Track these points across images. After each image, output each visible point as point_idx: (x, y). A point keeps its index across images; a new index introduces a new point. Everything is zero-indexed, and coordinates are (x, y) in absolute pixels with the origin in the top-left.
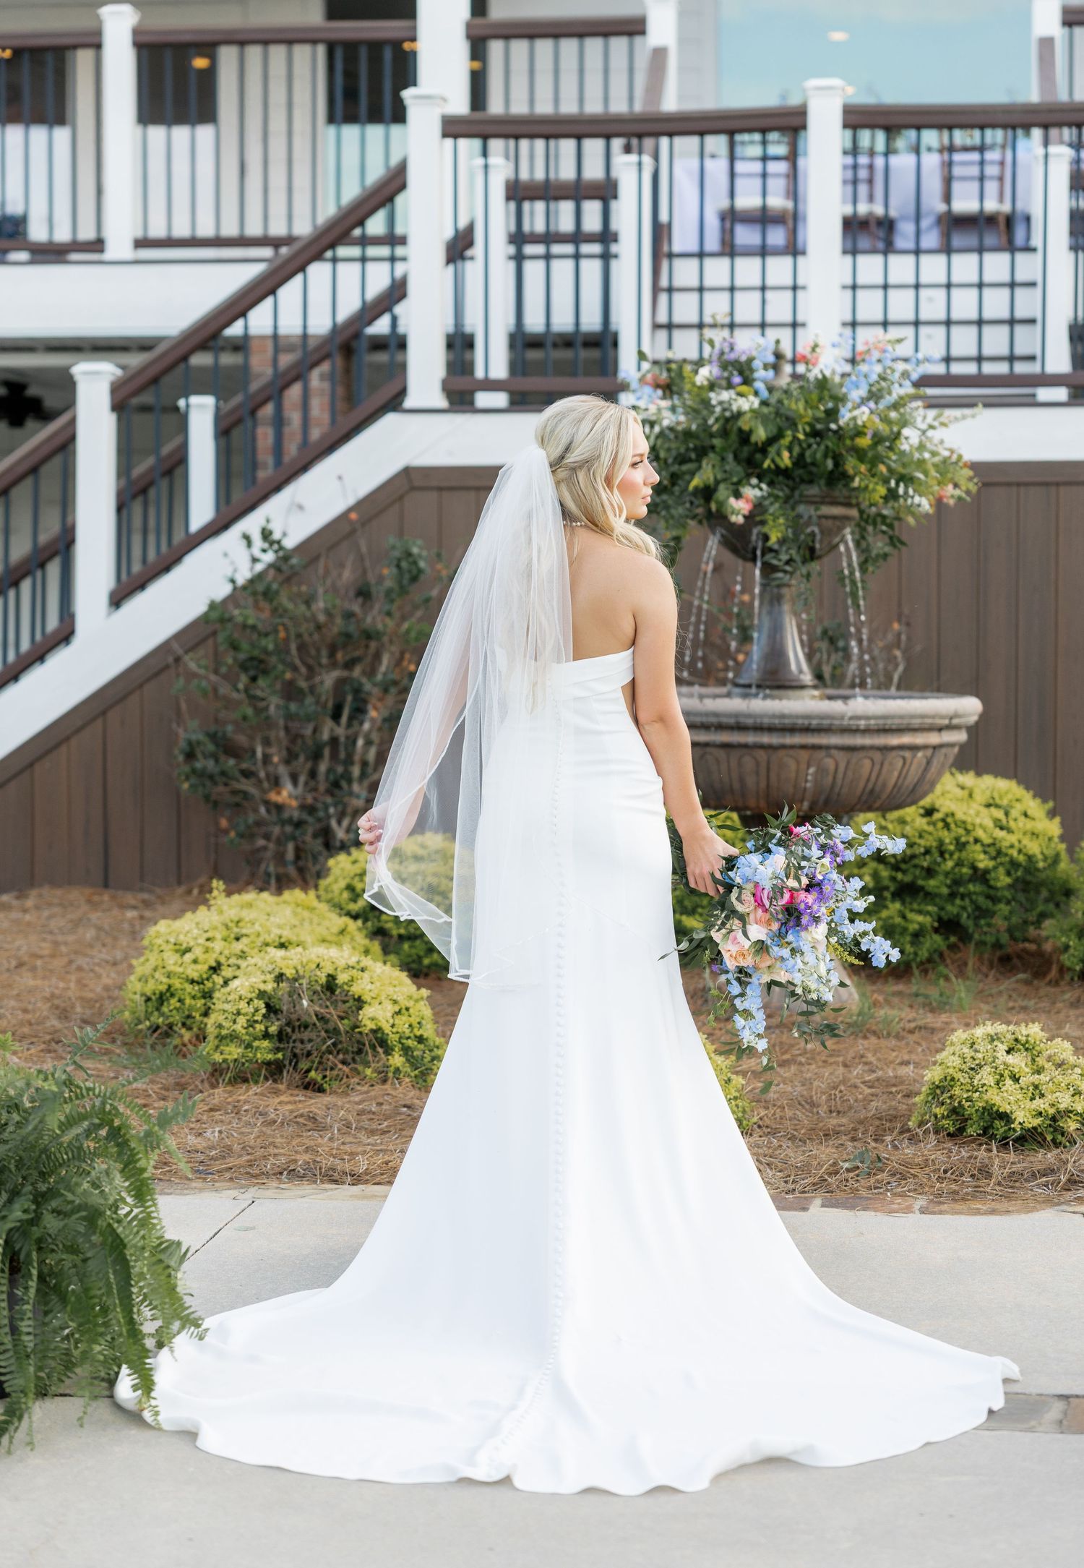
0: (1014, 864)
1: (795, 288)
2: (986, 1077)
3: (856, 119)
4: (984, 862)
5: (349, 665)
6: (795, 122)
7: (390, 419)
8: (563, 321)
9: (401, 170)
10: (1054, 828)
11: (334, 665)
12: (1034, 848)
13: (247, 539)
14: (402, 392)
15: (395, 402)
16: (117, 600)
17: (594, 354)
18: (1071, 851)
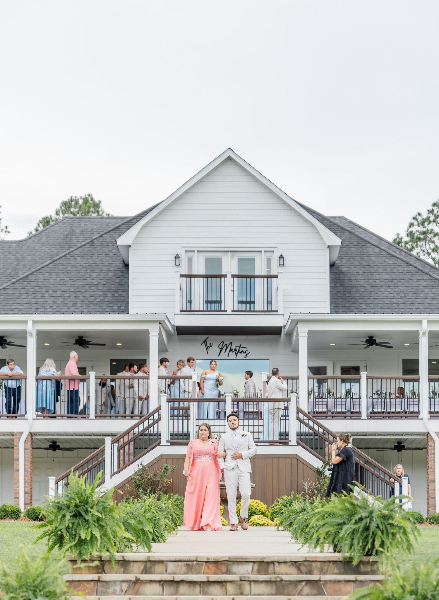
0: (260, 511)
1: (224, 426)
2: (256, 519)
3: (233, 400)
4: (255, 511)
5: (154, 486)
6: (224, 400)
7: (158, 446)
8: (181, 431)
9: (160, 406)
10: (265, 507)
11: (150, 486)
12: (263, 509)
13: (138, 465)
14: (160, 442)
15: (159, 444)
16: (111, 477)
17: (186, 437)
18: (268, 511)
